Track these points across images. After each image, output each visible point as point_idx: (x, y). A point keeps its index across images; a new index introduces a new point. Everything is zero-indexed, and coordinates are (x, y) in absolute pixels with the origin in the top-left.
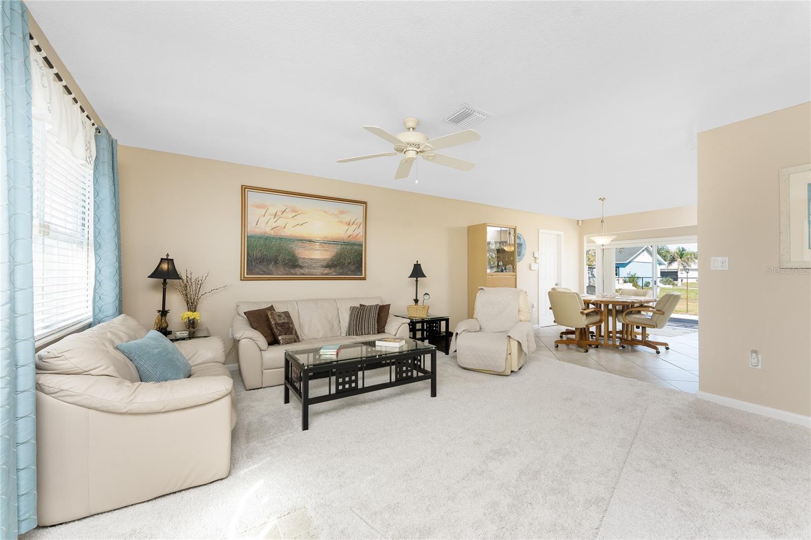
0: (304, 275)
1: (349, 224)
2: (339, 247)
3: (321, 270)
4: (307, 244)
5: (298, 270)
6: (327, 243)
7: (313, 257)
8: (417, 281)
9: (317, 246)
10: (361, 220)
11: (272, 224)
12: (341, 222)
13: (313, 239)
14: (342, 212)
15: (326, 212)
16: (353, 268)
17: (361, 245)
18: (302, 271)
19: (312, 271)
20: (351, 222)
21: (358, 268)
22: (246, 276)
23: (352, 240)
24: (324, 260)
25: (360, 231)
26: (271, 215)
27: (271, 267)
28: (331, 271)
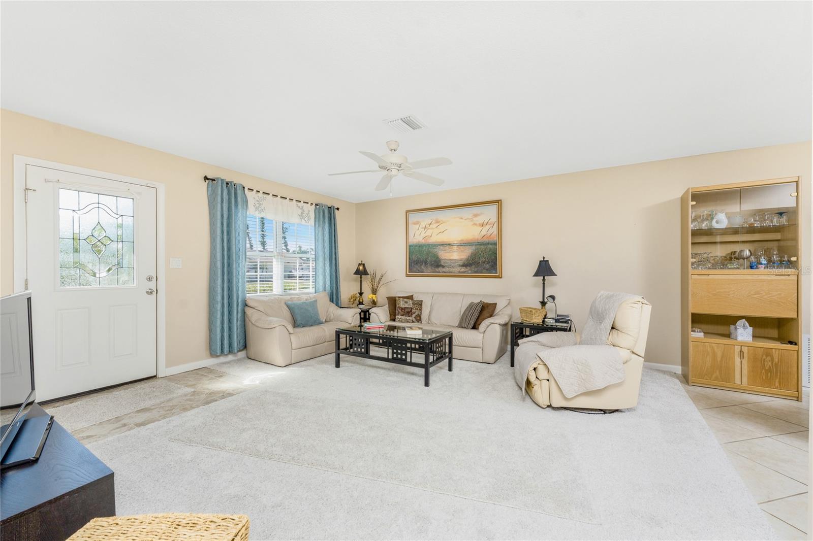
0: (445, 273)
1: (483, 226)
2: (474, 247)
3: (458, 269)
4: (447, 248)
5: (440, 269)
6: (463, 244)
7: (451, 258)
8: (544, 280)
9: (455, 248)
10: (494, 219)
11: (423, 235)
12: (475, 224)
13: (451, 243)
14: (476, 215)
15: (462, 218)
16: (487, 266)
17: (495, 244)
18: (444, 270)
19: (451, 270)
20: (485, 223)
21: (492, 266)
22: (408, 273)
23: (486, 240)
24: (461, 260)
25: (494, 230)
26: (423, 228)
27: (423, 267)
28: (467, 270)
